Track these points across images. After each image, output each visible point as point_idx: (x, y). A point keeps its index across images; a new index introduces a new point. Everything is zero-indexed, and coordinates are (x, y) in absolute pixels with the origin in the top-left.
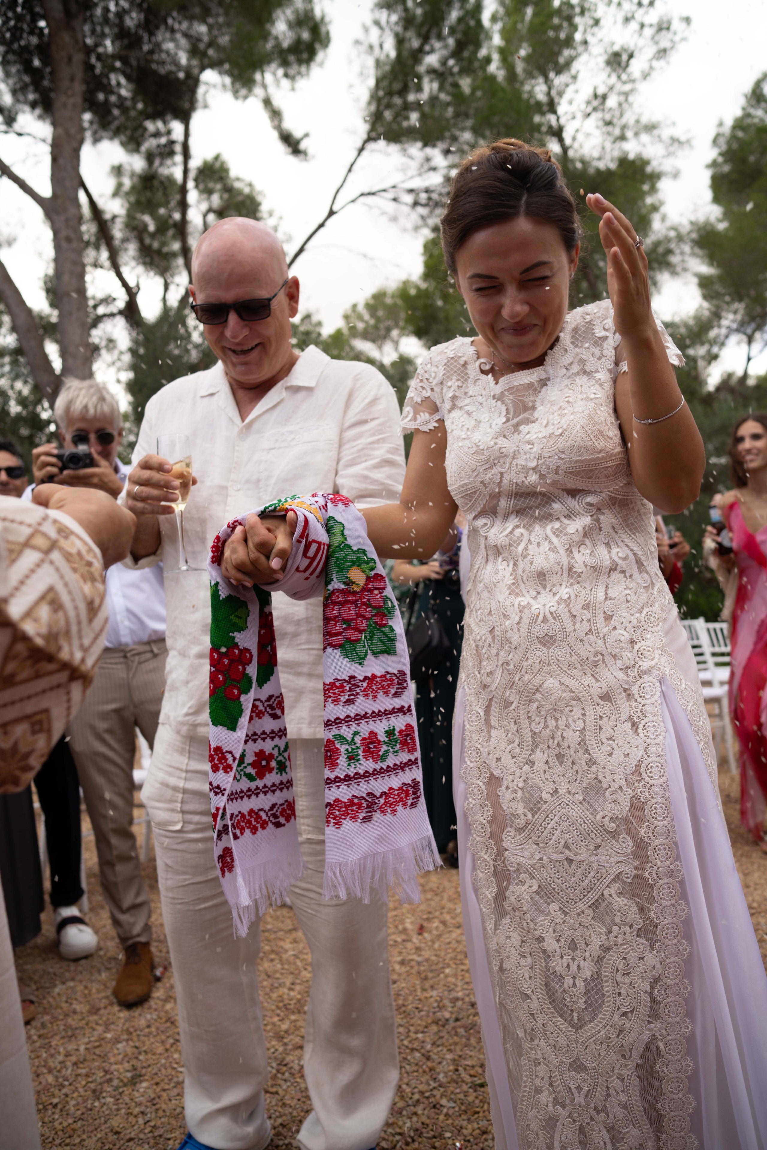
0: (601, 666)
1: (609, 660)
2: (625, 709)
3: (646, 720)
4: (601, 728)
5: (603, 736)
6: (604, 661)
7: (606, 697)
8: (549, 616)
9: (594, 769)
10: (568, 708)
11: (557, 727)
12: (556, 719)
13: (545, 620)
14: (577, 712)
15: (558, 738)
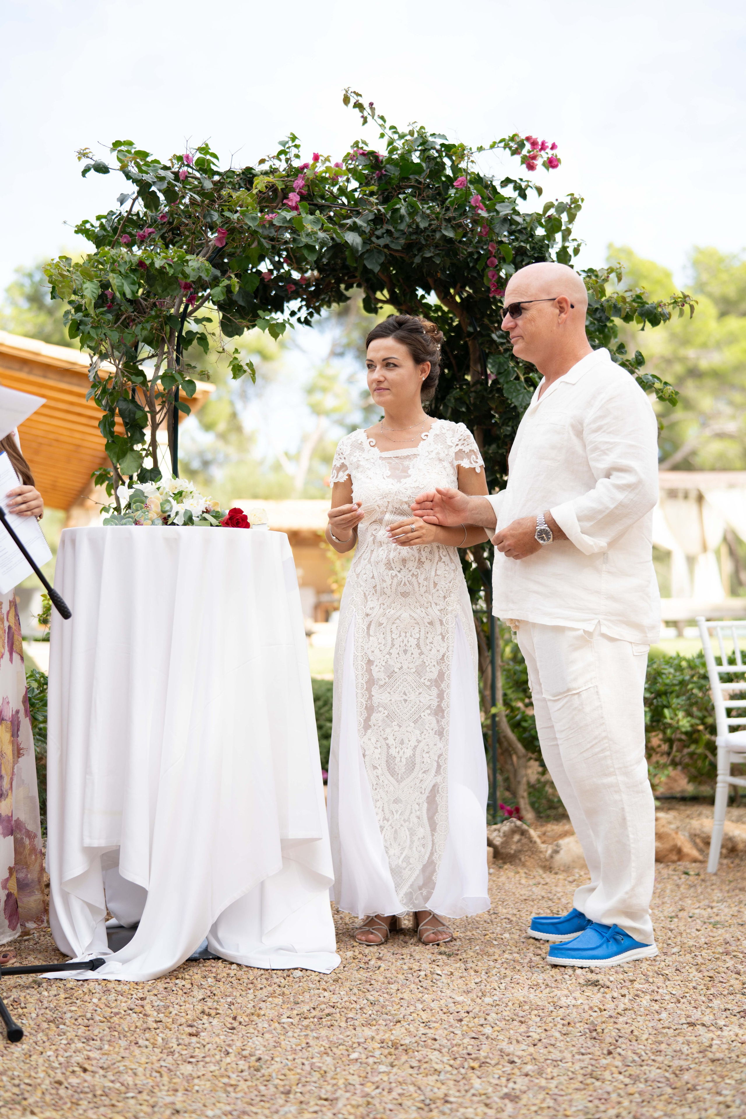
0: (430, 608)
1: (433, 605)
2: (439, 629)
4: (427, 638)
5: (428, 642)
6: (431, 606)
7: (431, 623)
8: (407, 583)
9: (423, 656)
10: (412, 628)
11: (406, 637)
12: (406, 633)
13: (405, 584)
14: (417, 629)
15: (405, 642)
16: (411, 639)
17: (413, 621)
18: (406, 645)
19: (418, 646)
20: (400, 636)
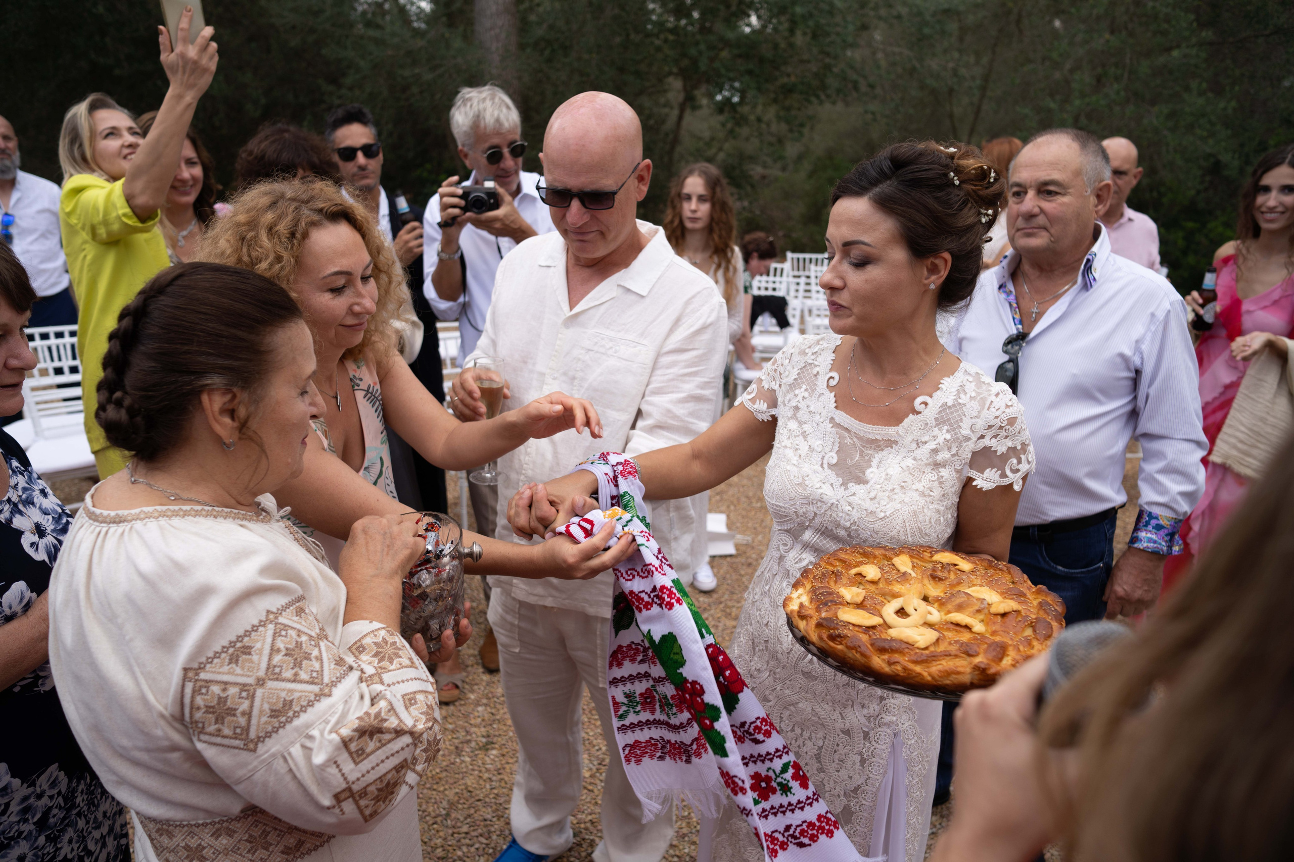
0: (849, 709)
1: (857, 706)
2: (859, 745)
3: (874, 759)
4: (835, 752)
5: (836, 756)
6: (852, 706)
7: (847, 732)
9: (822, 775)
10: (813, 728)
12: (803, 730)
14: (820, 734)
15: (800, 742)
16: (809, 744)
17: (816, 719)
18: (799, 746)
19: (818, 757)
20: (792, 730)
